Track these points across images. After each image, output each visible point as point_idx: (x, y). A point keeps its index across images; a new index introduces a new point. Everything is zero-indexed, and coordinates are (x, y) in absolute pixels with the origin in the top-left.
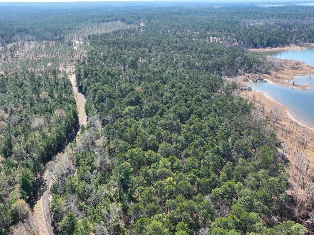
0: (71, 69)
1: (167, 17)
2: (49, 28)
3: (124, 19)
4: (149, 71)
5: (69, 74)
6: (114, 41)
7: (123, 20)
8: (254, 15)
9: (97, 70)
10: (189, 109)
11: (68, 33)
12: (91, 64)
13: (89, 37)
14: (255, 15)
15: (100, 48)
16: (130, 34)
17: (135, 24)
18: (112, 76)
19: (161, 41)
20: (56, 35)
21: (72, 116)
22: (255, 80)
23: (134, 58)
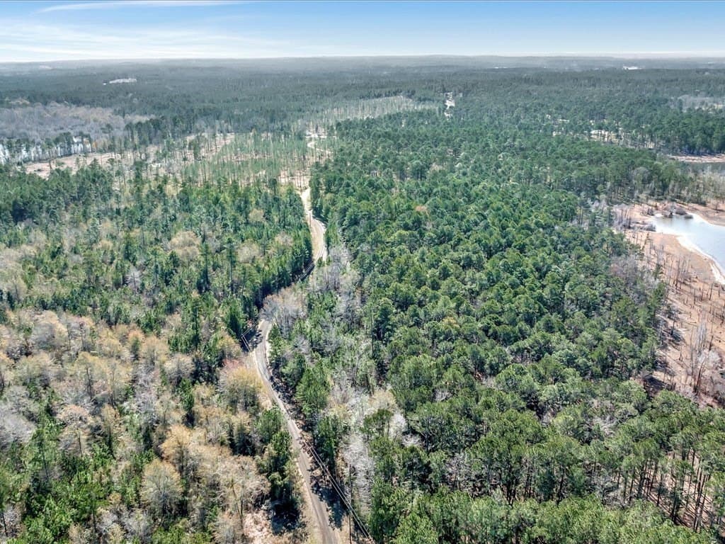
0: (302, 182)
1: (506, 89)
2: (259, 109)
3: (413, 93)
4: (446, 183)
5: (298, 190)
6: (386, 133)
7: (410, 94)
8: (710, 87)
9: (349, 179)
10: (505, 240)
11: (298, 118)
12: (340, 170)
13: (338, 124)
14: (712, 87)
15: (357, 144)
16: (421, 120)
17: (436, 102)
18: (377, 188)
19: (481, 134)
20: (272, 120)
21: (304, 246)
22: (669, 214)
23: (421, 161)
